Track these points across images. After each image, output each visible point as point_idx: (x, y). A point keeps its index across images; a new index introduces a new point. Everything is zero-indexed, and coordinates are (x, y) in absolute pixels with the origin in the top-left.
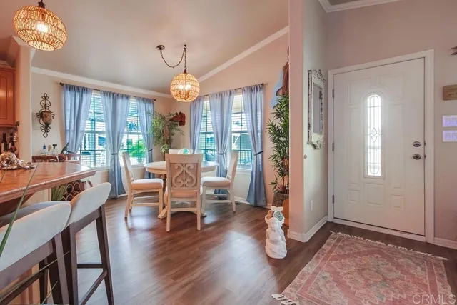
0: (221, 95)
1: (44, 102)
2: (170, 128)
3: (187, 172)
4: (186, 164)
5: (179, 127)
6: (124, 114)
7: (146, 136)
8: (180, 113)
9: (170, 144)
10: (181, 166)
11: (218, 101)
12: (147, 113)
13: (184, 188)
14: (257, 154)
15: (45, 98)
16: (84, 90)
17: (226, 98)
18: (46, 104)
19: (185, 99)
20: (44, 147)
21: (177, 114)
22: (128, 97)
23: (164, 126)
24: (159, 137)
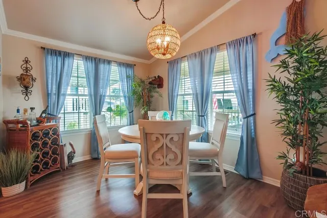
0: (201, 55)
1: (25, 66)
2: (150, 91)
3: (169, 145)
4: (167, 135)
5: (158, 90)
6: (106, 78)
7: (127, 99)
8: (158, 76)
9: (150, 106)
10: (160, 137)
11: (197, 62)
12: (128, 77)
13: (165, 167)
14: (247, 117)
15: (27, 62)
16: (66, 55)
17: (207, 58)
18: (27, 68)
19: (164, 54)
20: (18, 111)
21: (155, 77)
22: (109, 62)
23: (143, 90)
24: (139, 99)
